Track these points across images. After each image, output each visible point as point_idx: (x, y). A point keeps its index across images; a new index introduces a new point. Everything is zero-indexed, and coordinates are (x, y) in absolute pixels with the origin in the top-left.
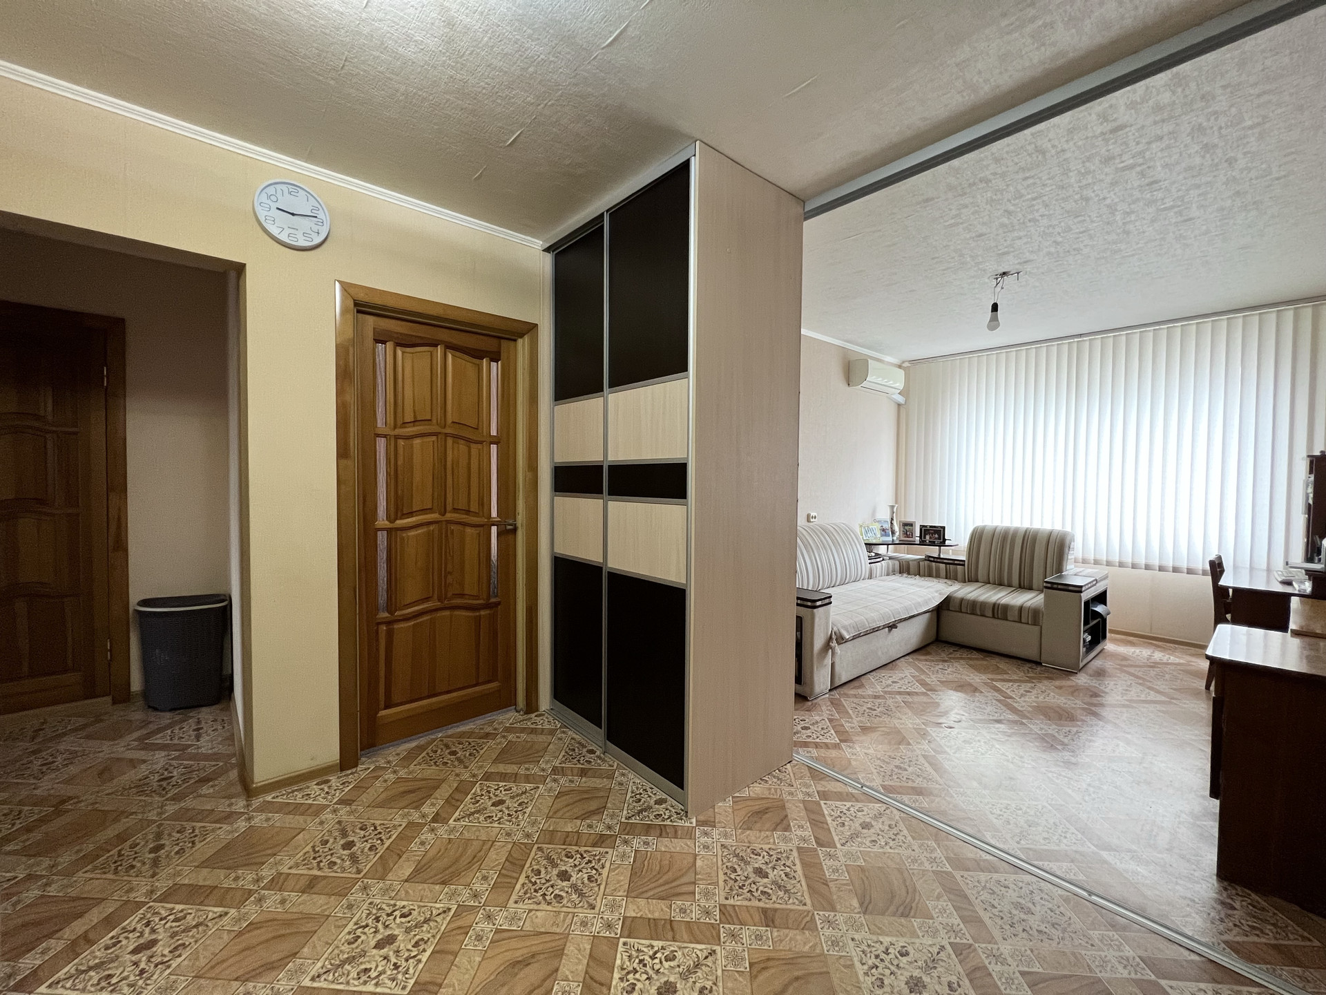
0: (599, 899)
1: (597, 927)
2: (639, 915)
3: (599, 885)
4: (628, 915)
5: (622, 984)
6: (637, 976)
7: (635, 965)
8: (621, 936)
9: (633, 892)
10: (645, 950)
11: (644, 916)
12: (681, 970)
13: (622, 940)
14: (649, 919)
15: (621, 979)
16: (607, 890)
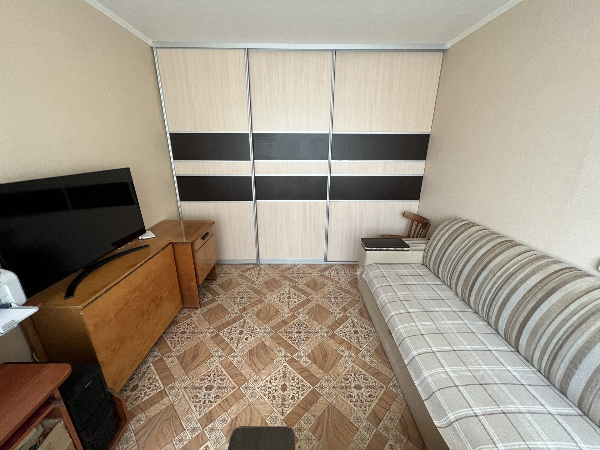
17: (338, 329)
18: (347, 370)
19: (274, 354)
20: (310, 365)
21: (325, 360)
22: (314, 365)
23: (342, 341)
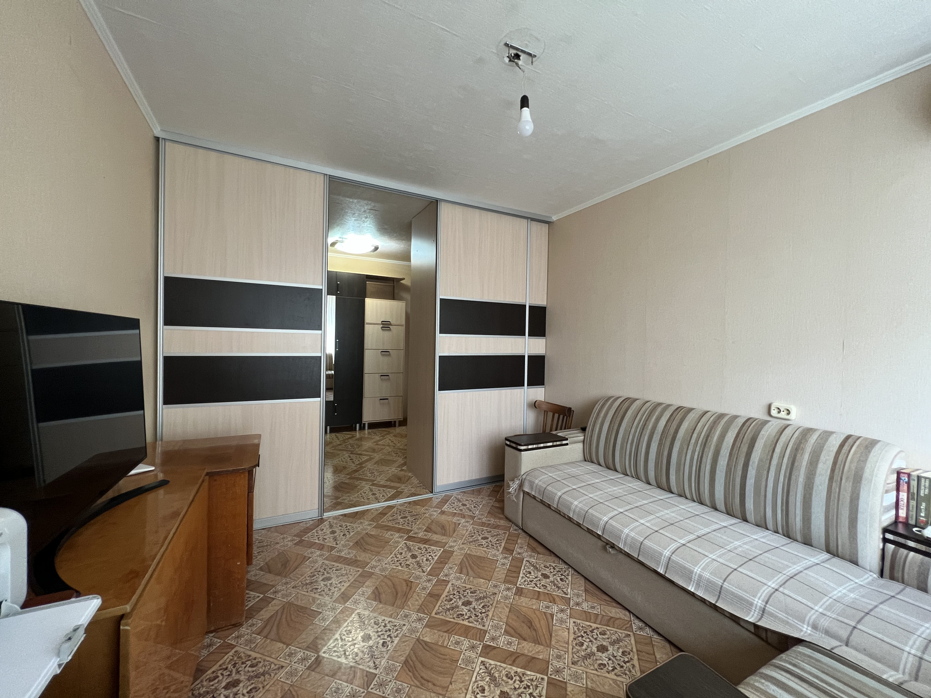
17: (519, 580)
18: (572, 631)
19: (450, 651)
20: (518, 645)
21: (535, 630)
22: (525, 643)
23: (537, 594)
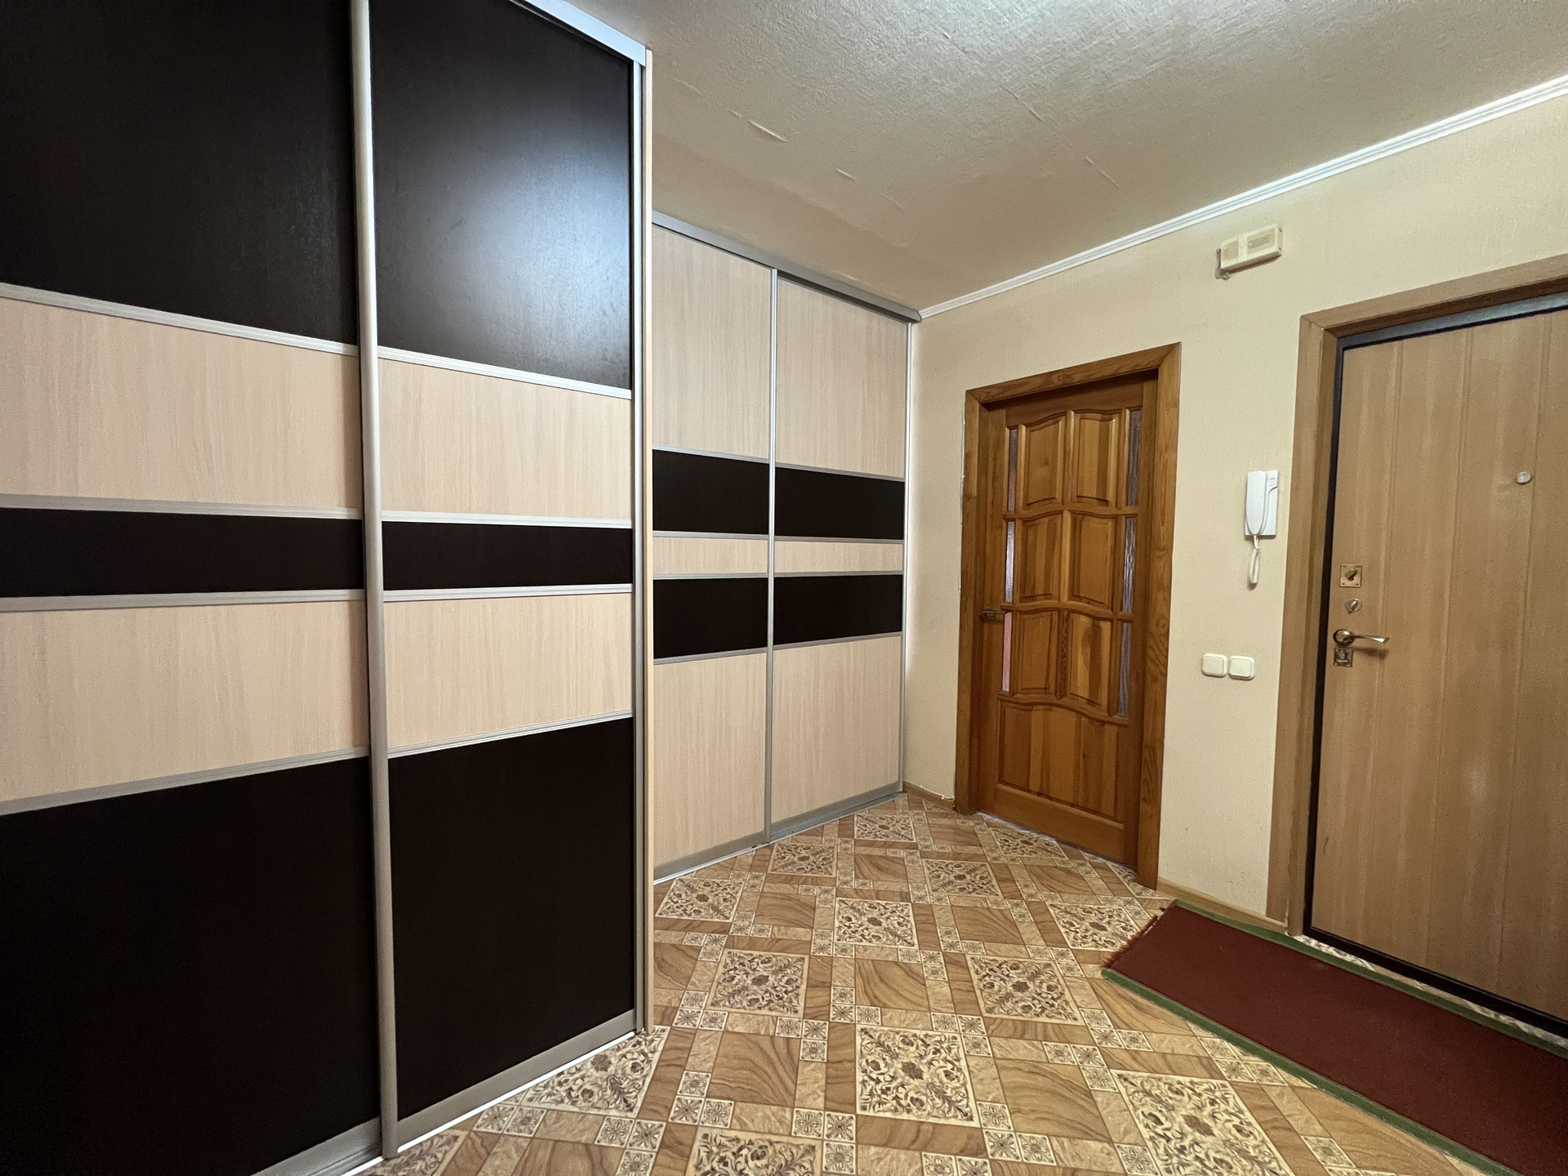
0: (799, 1142)
1: (844, 1141)
2: (822, 1094)
3: (771, 1143)
4: (822, 1106)
5: (914, 1111)
6: (902, 1096)
7: (890, 1098)
8: (855, 1113)
9: (787, 1100)
10: (869, 1088)
11: (824, 1088)
12: (887, 1058)
13: (859, 1112)
14: (827, 1083)
15: (909, 1111)
16: (781, 1131)
